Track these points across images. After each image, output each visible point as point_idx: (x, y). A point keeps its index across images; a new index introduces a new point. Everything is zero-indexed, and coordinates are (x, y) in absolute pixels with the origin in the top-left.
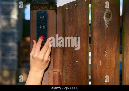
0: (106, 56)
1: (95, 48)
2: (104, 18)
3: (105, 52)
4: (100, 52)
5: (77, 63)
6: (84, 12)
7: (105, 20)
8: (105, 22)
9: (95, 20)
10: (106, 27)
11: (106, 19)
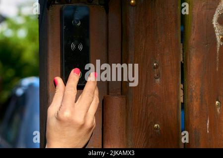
0: (218, 111)
1: (194, 94)
2: (215, 26)
3: (217, 102)
4: (206, 104)
5: (157, 128)
6: (171, 12)
7: (216, 30)
8: (217, 34)
9: (195, 30)
10: (218, 46)
11: (219, 27)
